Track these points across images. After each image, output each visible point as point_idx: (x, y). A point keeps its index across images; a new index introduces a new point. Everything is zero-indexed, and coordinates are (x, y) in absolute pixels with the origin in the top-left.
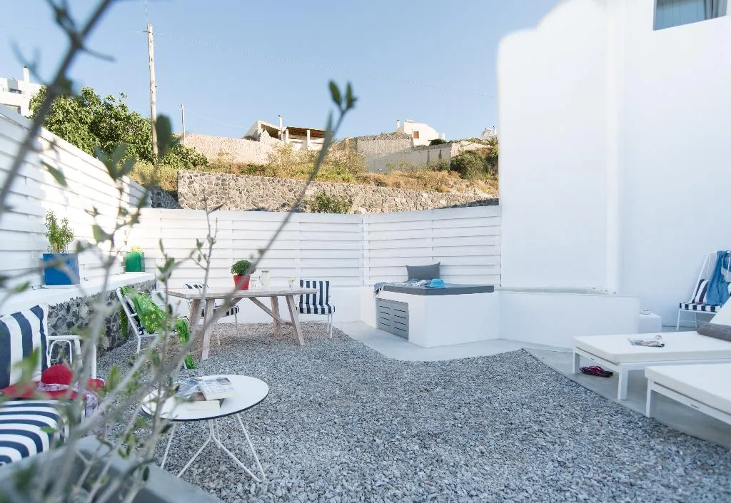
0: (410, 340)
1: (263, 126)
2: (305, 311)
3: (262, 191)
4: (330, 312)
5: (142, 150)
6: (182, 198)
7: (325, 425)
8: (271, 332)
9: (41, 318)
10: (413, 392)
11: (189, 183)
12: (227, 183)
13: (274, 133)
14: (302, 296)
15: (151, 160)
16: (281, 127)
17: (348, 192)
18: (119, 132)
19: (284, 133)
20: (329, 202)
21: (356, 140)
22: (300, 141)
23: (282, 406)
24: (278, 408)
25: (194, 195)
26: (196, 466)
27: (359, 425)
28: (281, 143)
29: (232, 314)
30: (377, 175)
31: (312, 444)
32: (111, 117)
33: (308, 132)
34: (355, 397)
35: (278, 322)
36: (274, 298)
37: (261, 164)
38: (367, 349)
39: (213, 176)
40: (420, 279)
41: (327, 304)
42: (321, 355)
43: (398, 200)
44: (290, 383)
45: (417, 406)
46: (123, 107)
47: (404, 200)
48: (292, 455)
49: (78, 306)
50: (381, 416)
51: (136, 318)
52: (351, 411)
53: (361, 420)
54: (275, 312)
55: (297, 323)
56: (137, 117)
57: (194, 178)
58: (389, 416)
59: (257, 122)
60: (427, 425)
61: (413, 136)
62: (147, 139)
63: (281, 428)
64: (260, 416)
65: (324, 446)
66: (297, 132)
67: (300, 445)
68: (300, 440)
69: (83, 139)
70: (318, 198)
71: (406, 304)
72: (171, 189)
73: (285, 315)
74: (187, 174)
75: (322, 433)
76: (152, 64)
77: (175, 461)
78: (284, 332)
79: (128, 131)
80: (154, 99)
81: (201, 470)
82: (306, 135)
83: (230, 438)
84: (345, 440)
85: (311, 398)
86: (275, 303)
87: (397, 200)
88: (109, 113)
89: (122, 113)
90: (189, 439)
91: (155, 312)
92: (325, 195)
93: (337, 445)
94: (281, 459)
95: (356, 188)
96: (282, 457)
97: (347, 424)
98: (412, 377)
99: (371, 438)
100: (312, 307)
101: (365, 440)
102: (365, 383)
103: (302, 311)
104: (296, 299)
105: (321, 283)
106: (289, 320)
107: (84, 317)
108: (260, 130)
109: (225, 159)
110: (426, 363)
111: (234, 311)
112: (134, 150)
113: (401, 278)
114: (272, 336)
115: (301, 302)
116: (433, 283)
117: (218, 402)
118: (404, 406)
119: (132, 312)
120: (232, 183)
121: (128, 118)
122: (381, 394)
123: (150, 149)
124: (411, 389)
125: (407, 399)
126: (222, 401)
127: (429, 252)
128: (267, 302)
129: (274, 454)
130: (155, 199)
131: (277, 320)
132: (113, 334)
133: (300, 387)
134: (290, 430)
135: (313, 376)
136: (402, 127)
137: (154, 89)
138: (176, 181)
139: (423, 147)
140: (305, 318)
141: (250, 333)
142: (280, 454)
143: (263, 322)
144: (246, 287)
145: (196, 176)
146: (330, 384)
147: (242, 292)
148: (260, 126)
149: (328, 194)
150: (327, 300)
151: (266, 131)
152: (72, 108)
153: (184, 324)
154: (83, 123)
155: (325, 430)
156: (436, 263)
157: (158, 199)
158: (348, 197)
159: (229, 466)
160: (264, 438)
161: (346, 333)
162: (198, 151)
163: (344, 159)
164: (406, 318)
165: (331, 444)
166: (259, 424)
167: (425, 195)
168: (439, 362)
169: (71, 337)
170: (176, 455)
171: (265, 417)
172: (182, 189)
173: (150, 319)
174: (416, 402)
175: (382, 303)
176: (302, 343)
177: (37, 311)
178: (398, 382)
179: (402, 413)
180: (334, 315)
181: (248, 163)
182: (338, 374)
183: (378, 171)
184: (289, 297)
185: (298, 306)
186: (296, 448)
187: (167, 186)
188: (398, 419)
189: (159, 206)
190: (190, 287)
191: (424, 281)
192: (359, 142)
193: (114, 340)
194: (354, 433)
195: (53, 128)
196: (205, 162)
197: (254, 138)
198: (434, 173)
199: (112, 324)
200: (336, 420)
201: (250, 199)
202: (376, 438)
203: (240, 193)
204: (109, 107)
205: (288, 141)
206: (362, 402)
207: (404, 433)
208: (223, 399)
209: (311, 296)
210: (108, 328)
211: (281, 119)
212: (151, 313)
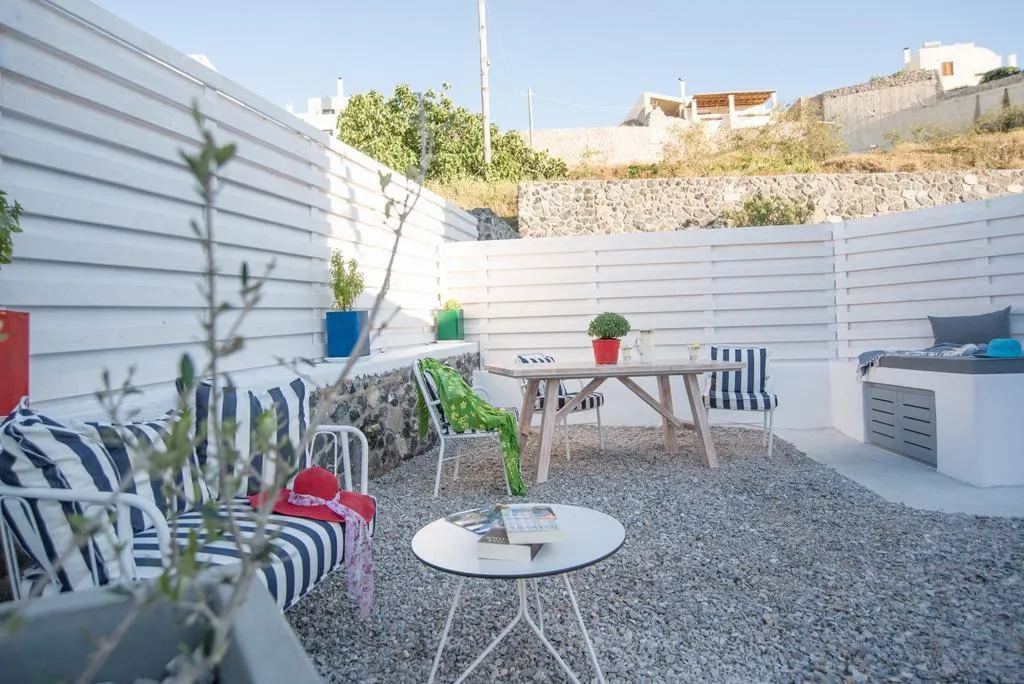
0: (940, 468)
1: (654, 101)
2: (720, 403)
3: (649, 202)
4: (767, 406)
5: (470, 161)
6: (525, 226)
7: (742, 622)
8: (659, 441)
9: (301, 398)
10: (946, 578)
11: (535, 200)
12: (593, 195)
13: (672, 110)
14: (714, 377)
15: (482, 174)
16: (684, 98)
17: (805, 189)
18: (440, 140)
19: (690, 106)
20: (769, 211)
21: (820, 99)
22: (718, 116)
23: (662, 575)
24: (655, 577)
25: (542, 219)
26: (499, 662)
27: (816, 634)
28: (682, 124)
29: (592, 406)
30: (864, 157)
31: (713, 657)
32: (430, 120)
33: (731, 99)
34: (811, 573)
35: (670, 424)
36: (663, 377)
37: (651, 164)
38: (844, 481)
39: (570, 187)
40: (961, 343)
41: (762, 391)
42: (747, 487)
43: (909, 195)
44: (682, 534)
45: (957, 611)
46: (446, 104)
47: (923, 194)
48: (670, 672)
49: (365, 388)
50: (864, 621)
51: (439, 407)
52: (799, 602)
53: (822, 624)
54: (664, 406)
55: (703, 426)
56: (464, 115)
57: (542, 192)
58: (885, 625)
59: (643, 95)
60: (983, 661)
61: (940, 72)
62: (476, 144)
63: (656, 617)
64: (620, 589)
65: (738, 666)
66: (712, 102)
67: (690, 656)
68: (690, 647)
69: (395, 157)
70: (748, 206)
71: (931, 394)
72: (509, 214)
73: (682, 411)
74: (532, 189)
75: (735, 638)
76: (483, 34)
77: (468, 647)
78: (680, 441)
79: (452, 138)
80: (486, 84)
81: (505, 671)
82: (728, 105)
83: (562, 622)
84: (782, 660)
85: (721, 566)
86: (666, 391)
87: (907, 194)
88: (427, 114)
89: (444, 112)
90: (494, 613)
91: (465, 399)
92: (760, 198)
93: (763, 668)
94: (647, 676)
95: (821, 181)
96: (649, 672)
97: (789, 627)
98: (946, 547)
99: (842, 667)
100: (732, 396)
101: (827, 668)
102: (835, 546)
103: (713, 404)
104: (704, 381)
105: (751, 353)
106: (690, 419)
107: (373, 406)
108: (649, 108)
109: (594, 162)
110: (982, 520)
111: (596, 402)
112: (459, 163)
113: (917, 340)
114: (661, 448)
115: (713, 388)
116: (995, 347)
117: (529, 549)
118: (924, 606)
119: (434, 398)
120: (601, 194)
121: (452, 117)
122: (870, 573)
123: (480, 158)
124: (941, 570)
125: (931, 593)
126: (536, 549)
127: (982, 287)
128: (650, 385)
129: (637, 666)
130: (482, 229)
131: (668, 421)
132: (412, 435)
133: (701, 544)
134: (673, 625)
135: (729, 524)
136: (916, 57)
137: (485, 69)
138: (514, 203)
139: (964, 91)
140: (718, 417)
141: (621, 442)
142: (648, 667)
143: (648, 425)
144: (613, 359)
145: (546, 189)
146: (761, 543)
147: (606, 368)
148: (647, 102)
149: (767, 197)
150: (762, 384)
151: (658, 108)
152: (384, 116)
153: (509, 419)
154: (396, 134)
155: (742, 633)
156: (1002, 309)
157: (487, 228)
158: (806, 198)
159: (552, 673)
160: (622, 630)
161: (800, 447)
162: (554, 154)
163: (799, 136)
164: (931, 422)
165: (752, 665)
166: (617, 604)
167: (971, 178)
168: (1015, 519)
169: (336, 427)
170: (471, 638)
171: (630, 593)
172: (525, 212)
173: (458, 410)
174: (954, 601)
175: (876, 393)
176: (713, 462)
177: (298, 387)
178: (911, 553)
179: (918, 621)
180: (776, 412)
181: (629, 164)
182: (777, 526)
183: (866, 150)
184: (689, 376)
185: (707, 394)
186: (679, 659)
187: (503, 210)
188: (908, 633)
189: (488, 237)
190: (524, 361)
191: (971, 347)
192: (828, 102)
193: (414, 443)
194: (803, 649)
195: (362, 146)
196: (564, 170)
197: (639, 121)
198: (991, 138)
199: (413, 418)
200: (767, 617)
201: (631, 217)
202: (852, 668)
203: (614, 210)
204: (428, 107)
205: (697, 118)
206: (825, 587)
207: (923, 667)
208: (540, 546)
209: (732, 376)
210: (407, 424)
211: (683, 84)
212: (461, 399)
